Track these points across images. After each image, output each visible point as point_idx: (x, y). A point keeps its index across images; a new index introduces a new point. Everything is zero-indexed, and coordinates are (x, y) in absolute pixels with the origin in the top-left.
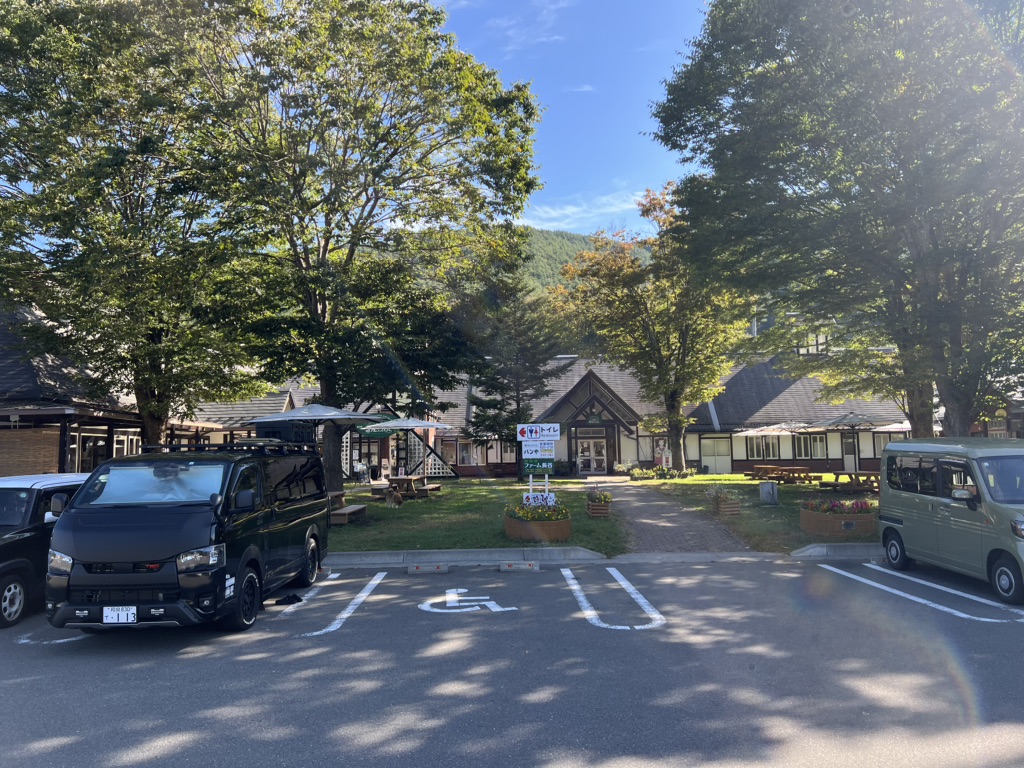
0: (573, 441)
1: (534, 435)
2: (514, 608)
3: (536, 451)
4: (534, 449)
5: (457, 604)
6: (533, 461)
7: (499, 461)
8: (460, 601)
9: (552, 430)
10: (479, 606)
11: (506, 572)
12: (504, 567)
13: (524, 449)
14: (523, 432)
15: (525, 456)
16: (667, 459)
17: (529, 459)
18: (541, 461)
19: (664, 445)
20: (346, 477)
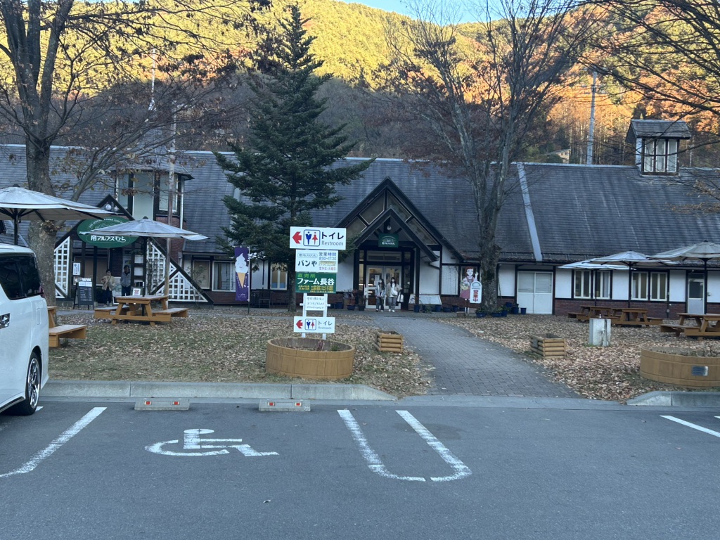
0: (361, 266)
2: (274, 453)
3: (314, 263)
4: (310, 260)
5: (199, 447)
6: (310, 276)
7: (266, 288)
8: (201, 444)
9: (336, 236)
10: (227, 449)
11: (267, 412)
12: (264, 406)
13: (298, 259)
14: (297, 238)
15: (298, 269)
16: (476, 292)
17: (303, 273)
18: (320, 276)
19: (474, 276)
20: (63, 297)
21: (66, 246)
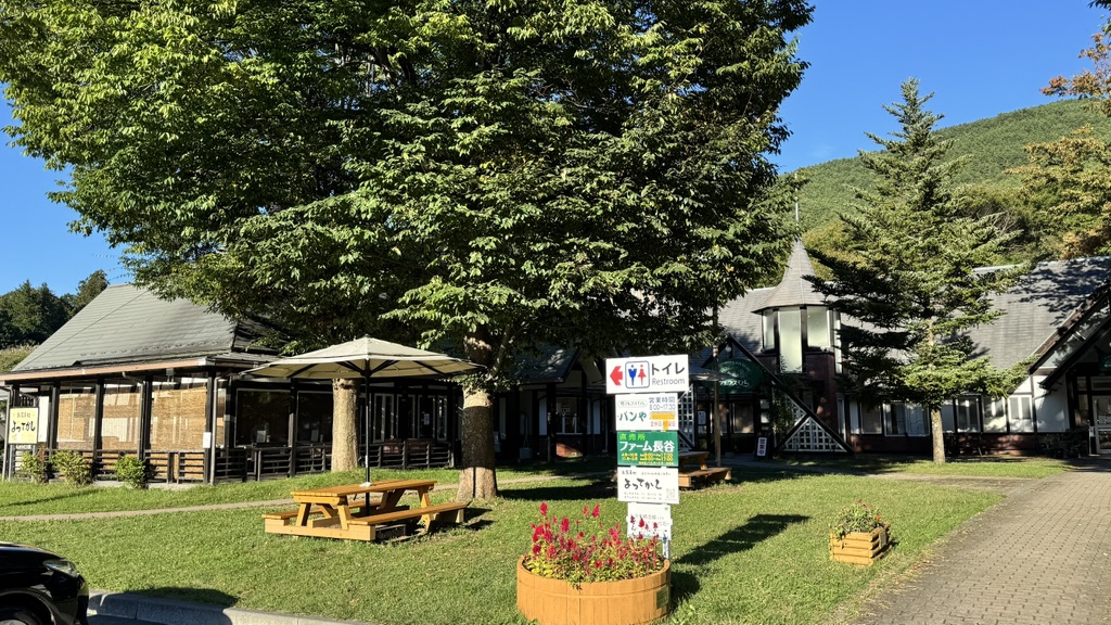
1: (637, 379)
3: (642, 415)
4: (637, 411)
6: (638, 437)
9: (672, 369)
13: (619, 410)
15: (620, 425)
17: (628, 433)
18: (652, 436)
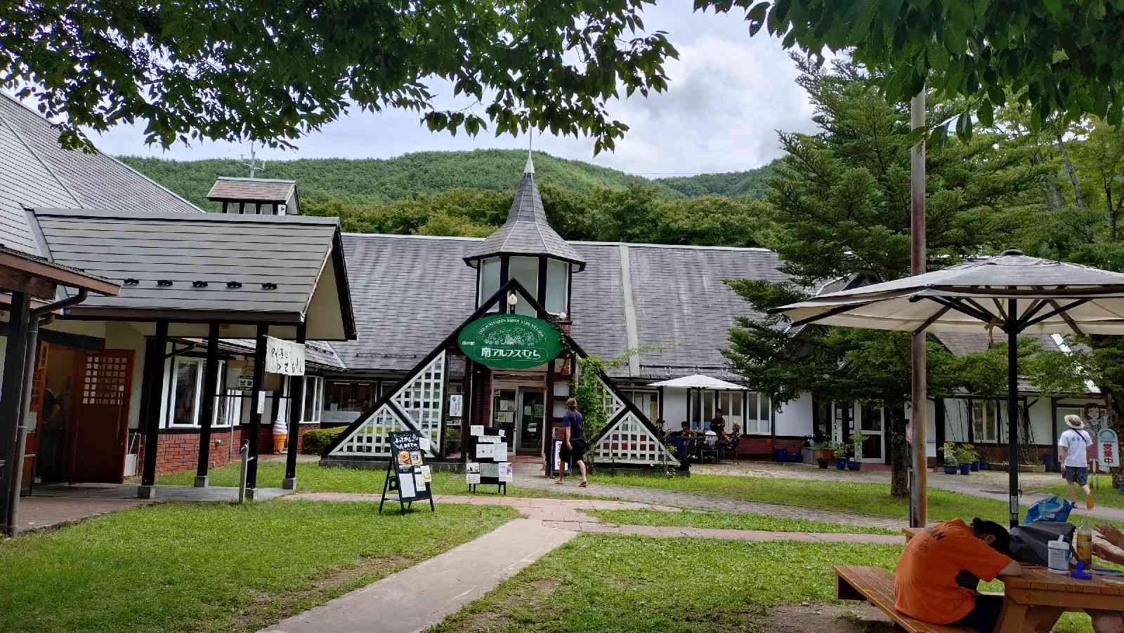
16: (1108, 446)
20: (432, 456)
21: (438, 367)
